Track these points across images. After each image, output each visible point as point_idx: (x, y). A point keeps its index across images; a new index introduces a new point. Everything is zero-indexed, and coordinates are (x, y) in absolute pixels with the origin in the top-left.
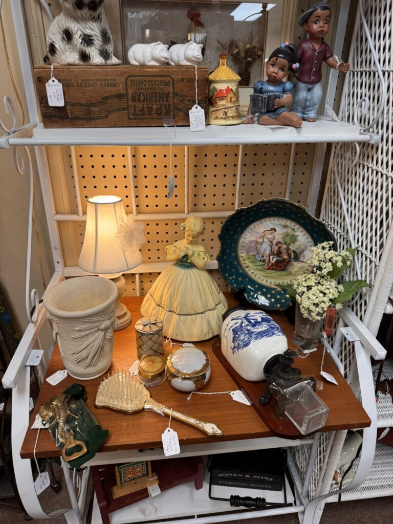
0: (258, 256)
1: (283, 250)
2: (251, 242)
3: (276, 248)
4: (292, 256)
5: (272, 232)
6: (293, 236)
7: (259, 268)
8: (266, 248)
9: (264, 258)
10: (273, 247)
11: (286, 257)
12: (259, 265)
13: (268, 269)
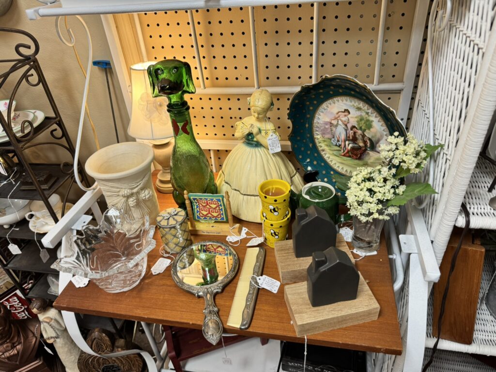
0: (333, 139)
1: (359, 135)
2: (326, 123)
3: (351, 133)
4: (368, 145)
5: (346, 113)
6: (368, 120)
7: (335, 152)
8: (341, 132)
9: (340, 143)
10: (348, 131)
11: (361, 144)
12: (335, 150)
13: (344, 155)
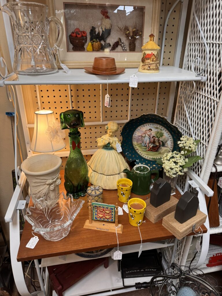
0: (143, 143)
1: (156, 140)
2: (139, 136)
3: (152, 139)
4: (161, 144)
5: (150, 131)
6: (161, 133)
7: (143, 150)
8: (147, 140)
9: (146, 145)
10: (150, 139)
11: (158, 144)
12: (144, 149)
13: (148, 151)
